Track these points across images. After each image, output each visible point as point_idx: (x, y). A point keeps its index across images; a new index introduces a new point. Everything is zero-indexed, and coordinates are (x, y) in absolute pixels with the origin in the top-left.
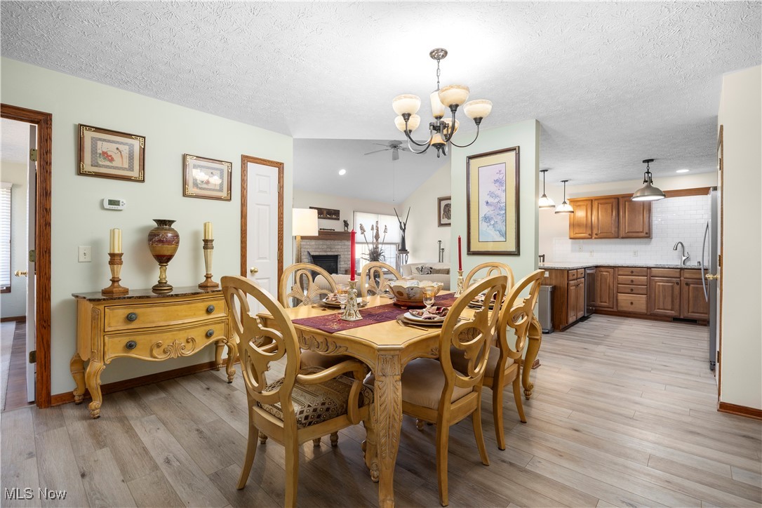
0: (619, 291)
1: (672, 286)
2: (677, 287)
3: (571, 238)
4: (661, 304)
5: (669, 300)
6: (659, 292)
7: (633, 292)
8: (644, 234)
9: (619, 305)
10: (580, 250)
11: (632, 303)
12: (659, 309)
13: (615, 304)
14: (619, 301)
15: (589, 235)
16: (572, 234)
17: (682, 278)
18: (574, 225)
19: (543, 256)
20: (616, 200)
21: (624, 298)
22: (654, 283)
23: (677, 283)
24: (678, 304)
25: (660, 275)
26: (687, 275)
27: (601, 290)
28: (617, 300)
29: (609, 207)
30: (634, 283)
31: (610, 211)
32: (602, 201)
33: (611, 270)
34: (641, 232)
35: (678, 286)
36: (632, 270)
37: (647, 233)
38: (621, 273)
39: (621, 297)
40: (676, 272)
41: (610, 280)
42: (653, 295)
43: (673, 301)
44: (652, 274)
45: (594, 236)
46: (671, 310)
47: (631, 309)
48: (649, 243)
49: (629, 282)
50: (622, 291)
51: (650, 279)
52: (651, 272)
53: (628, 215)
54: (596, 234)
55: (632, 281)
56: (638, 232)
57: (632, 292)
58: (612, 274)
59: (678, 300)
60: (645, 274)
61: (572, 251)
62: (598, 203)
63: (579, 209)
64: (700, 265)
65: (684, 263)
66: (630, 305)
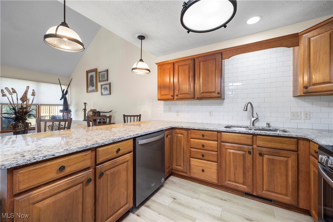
0: (192, 156)
1: (244, 156)
2: (249, 157)
3: (159, 100)
4: (232, 176)
5: (240, 171)
6: (230, 160)
7: (205, 158)
8: (215, 95)
9: (192, 171)
10: (170, 110)
11: (203, 171)
12: (229, 181)
13: (188, 169)
14: (192, 166)
16: (159, 96)
17: (255, 146)
18: (161, 87)
19: (140, 116)
20: (193, 61)
21: (196, 164)
22: (224, 150)
23: (250, 153)
24: (250, 178)
25: (231, 141)
26: (260, 142)
27: (176, 153)
28: (190, 165)
29: (186, 68)
30: (205, 148)
31: (187, 72)
32: (181, 64)
33: (185, 132)
34: (214, 92)
35: (251, 156)
36: (204, 133)
37: (218, 93)
38: (193, 136)
39: (194, 162)
40: (248, 138)
41: (184, 142)
42: (224, 164)
43: (244, 173)
44: (223, 139)
45: (176, 97)
46: (243, 184)
47: (202, 177)
48: (222, 104)
49: (201, 147)
50: (194, 156)
51: (221, 145)
52: (221, 136)
53: (202, 76)
54: (177, 96)
55: (203, 146)
56: (211, 92)
57: (203, 157)
58: (186, 136)
59: (250, 173)
60: (215, 138)
61: (164, 111)
62: (179, 66)
63: (164, 72)
64: (269, 127)
65: (253, 125)
66: (201, 172)
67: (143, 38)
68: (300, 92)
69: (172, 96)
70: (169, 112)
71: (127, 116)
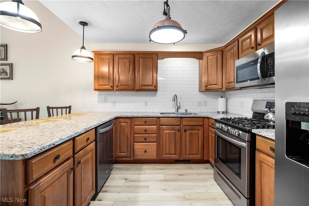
0: (135, 141)
1: (175, 133)
2: (178, 134)
3: (95, 90)
4: (168, 150)
5: (173, 145)
6: (166, 139)
7: (147, 140)
8: (152, 88)
9: (135, 154)
10: (105, 101)
11: (145, 151)
12: (165, 154)
13: (132, 153)
14: (136, 150)
15: (111, 87)
16: (96, 86)
17: (182, 126)
18: (98, 77)
19: (70, 107)
20: (133, 56)
21: (139, 147)
22: (162, 132)
23: (179, 131)
24: (179, 148)
25: (166, 124)
26: (185, 123)
27: (120, 141)
28: (134, 149)
29: (127, 61)
30: (147, 132)
31: (128, 65)
32: (121, 56)
33: (129, 121)
34: (151, 85)
35: (179, 133)
36: (146, 120)
37: (155, 87)
38: (136, 123)
39: (138, 146)
40: (178, 120)
41: (127, 130)
42: (161, 143)
43: (175, 146)
44: (161, 123)
45: (115, 88)
46: (175, 154)
47: (145, 157)
48: (155, 95)
49: (143, 132)
50: (138, 141)
51: (159, 128)
52: (159, 121)
53: (142, 71)
54: (117, 86)
55: (146, 131)
56: (149, 85)
57: (145, 140)
58: (129, 124)
59: (179, 145)
60: (155, 123)
61: (99, 102)
62: (119, 58)
63: (103, 62)
64: (187, 112)
65: (177, 112)
66: (144, 153)
67: (85, 24)
68: (203, 89)
69: (112, 87)
70: (105, 102)
71: (53, 108)
